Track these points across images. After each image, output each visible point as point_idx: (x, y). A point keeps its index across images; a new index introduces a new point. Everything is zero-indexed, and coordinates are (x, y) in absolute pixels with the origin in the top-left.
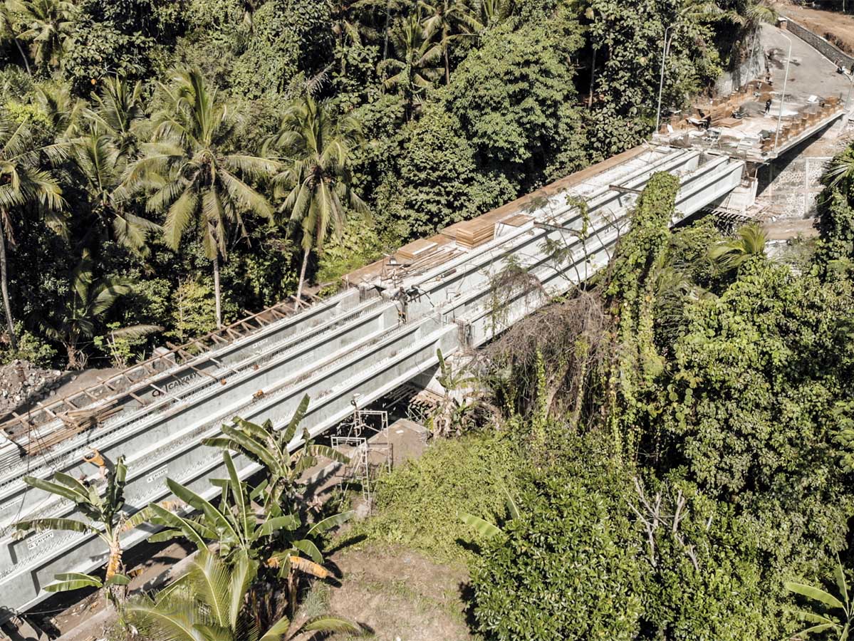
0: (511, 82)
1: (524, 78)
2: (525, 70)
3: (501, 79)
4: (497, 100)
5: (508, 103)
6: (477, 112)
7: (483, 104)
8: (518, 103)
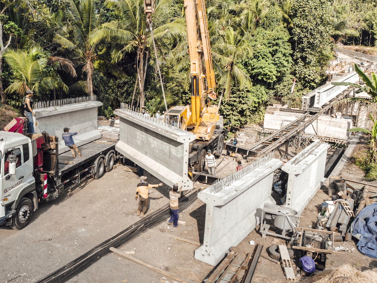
0: (270, 47)
3: (266, 46)
4: (265, 53)
5: (269, 55)
6: (255, 60)
7: (259, 55)
8: (273, 56)
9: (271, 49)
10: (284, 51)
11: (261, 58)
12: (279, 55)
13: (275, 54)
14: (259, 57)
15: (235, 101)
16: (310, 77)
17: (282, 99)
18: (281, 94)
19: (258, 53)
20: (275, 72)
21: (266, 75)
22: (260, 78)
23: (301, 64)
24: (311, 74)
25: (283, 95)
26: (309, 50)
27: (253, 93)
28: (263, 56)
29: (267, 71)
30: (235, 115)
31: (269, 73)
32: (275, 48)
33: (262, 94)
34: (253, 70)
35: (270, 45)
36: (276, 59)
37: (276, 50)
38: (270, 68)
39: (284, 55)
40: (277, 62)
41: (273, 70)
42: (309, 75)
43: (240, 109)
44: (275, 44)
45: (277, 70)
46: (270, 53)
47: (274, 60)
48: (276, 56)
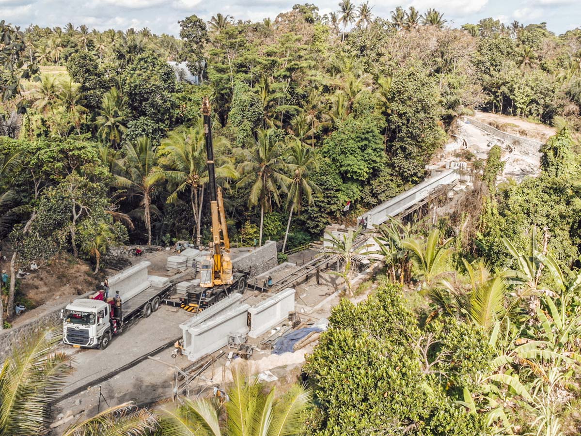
1: (366, 139)
2: (367, 136)
3: (354, 140)
4: (353, 149)
5: (358, 151)
6: (342, 156)
8: (363, 151)
9: (360, 144)
10: (374, 146)
11: (348, 154)
12: (369, 151)
13: (365, 149)
14: (347, 153)
15: (323, 202)
16: (409, 172)
17: (379, 197)
18: (377, 191)
19: (345, 148)
20: (366, 169)
21: (356, 172)
22: (349, 176)
23: (401, 155)
24: (410, 168)
25: (379, 192)
26: (409, 139)
27: (344, 191)
28: (351, 152)
29: (356, 170)
30: (324, 218)
31: (359, 171)
32: (364, 143)
33: (354, 193)
34: (341, 166)
35: (357, 140)
36: (366, 156)
37: (366, 145)
38: (359, 166)
39: (375, 150)
40: (367, 158)
41: (362, 167)
42: (409, 170)
43: (328, 210)
44: (364, 138)
45: (367, 167)
46: (359, 148)
47: (363, 156)
48: (366, 152)
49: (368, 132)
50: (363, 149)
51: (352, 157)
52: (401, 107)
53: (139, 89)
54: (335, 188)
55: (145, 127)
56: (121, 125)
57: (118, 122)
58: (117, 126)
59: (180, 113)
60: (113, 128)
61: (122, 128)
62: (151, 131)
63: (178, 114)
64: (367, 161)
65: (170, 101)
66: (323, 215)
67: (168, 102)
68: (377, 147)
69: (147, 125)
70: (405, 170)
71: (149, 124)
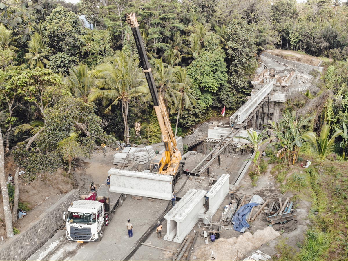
0: (211, 67)
1: (216, 65)
2: (217, 63)
3: (209, 66)
4: (209, 72)
5: (212, 73)
6: (202, 77)
7: (205, 74)
8: (214, 73)
9: (212, 69)
10: (221, 70)
11: (205, 76)
12: (218, 73)
13: (216, 72)
16: (241, 86)
17: (223, 102)
18: (222, 99)
19: (204, 71)
20: (217, 85)
21: (210, 87)
22: (206, 89)
23: (235, 76)
26: (240, 65)
28: (207, 74)
29: (211, 85)
31: (212, 86)
32: (215, 68)
33: (209, 100)
34: (201, 83)
35: (211, 65)
36: (217, 76)
37: (216, 69)
38: (212, 83)
39: (222, 72)
40: (218, 78)
41: (214, 84)
42: (241, 85)
43: (194, 112)
44: (215, 65)
45: (217, 84)
46: (212, 71)
47: (215, 77)
48: (216, 74)
49: (217, 61)
50: (214, 72)
51: (207, 77)
52: (234, 44)
53: (57, 32)
54: (197, 98)
55: (62, 59)
56: (44, 59)
57: (42, 56)
58: (42, 60)
59: (87, 49)
60: (39, 61)
61: (45, 61)
62: (67, 62)
63: (85, 50)
64: (217, 79)
65: (80, 41)
66: (190, 116)
67: (78, 41)
68: (223, 70)
69: (64, 58)
70: (238, 85)
71: (65, 57)
